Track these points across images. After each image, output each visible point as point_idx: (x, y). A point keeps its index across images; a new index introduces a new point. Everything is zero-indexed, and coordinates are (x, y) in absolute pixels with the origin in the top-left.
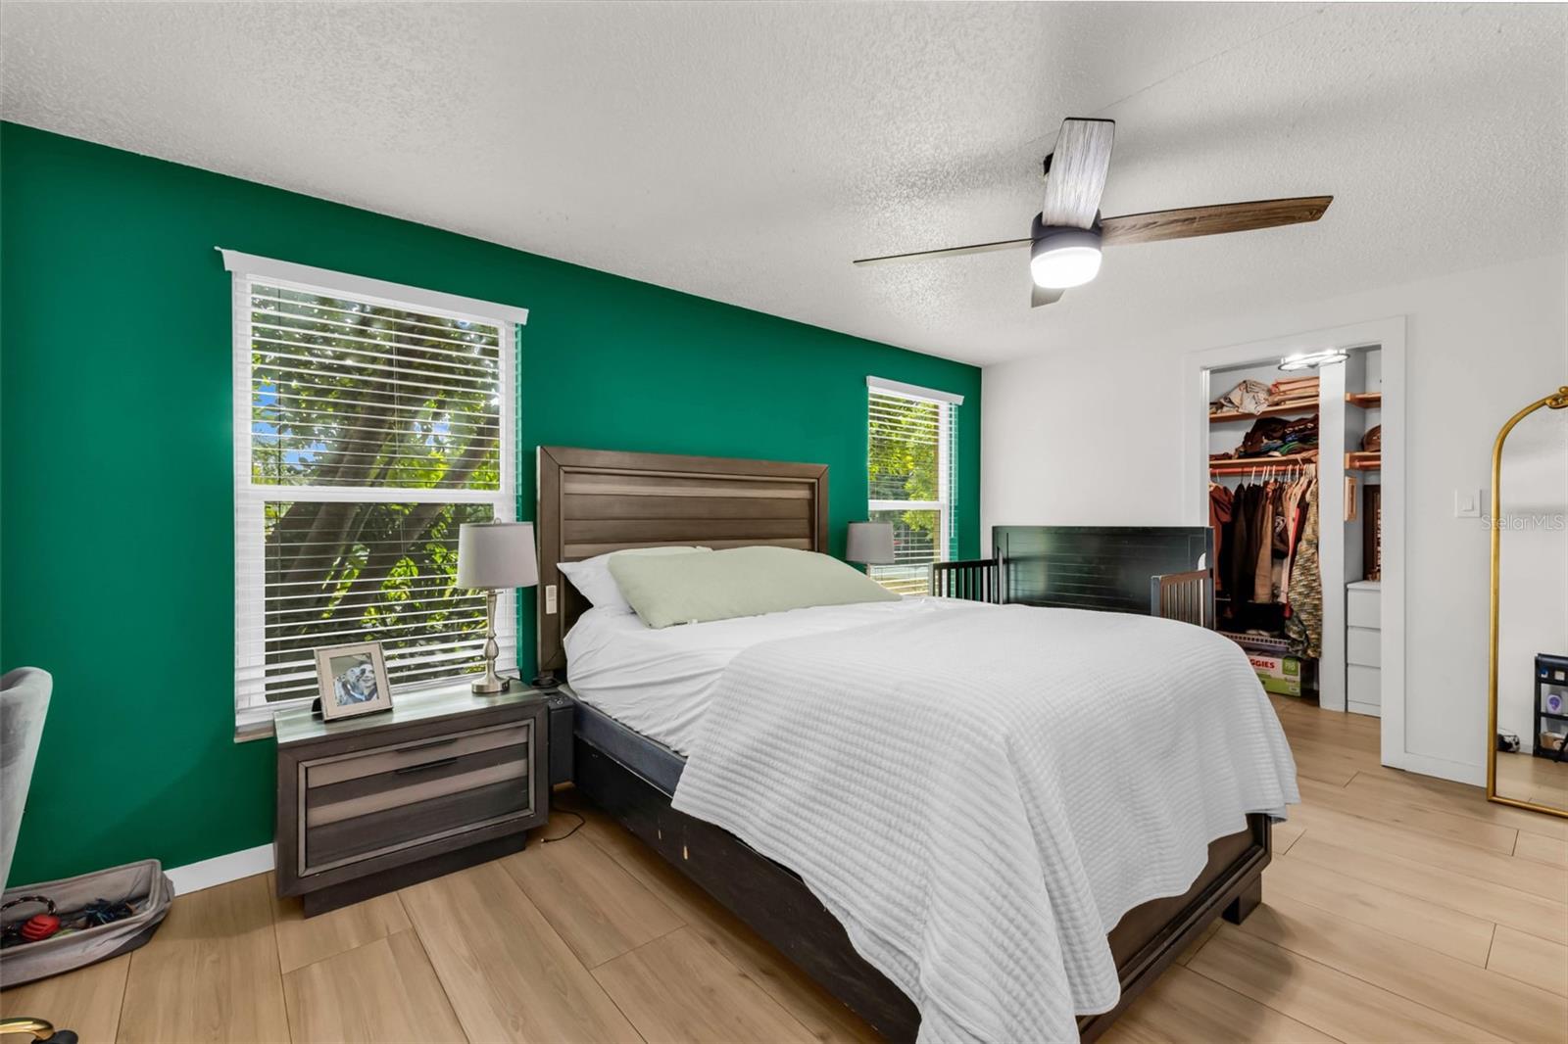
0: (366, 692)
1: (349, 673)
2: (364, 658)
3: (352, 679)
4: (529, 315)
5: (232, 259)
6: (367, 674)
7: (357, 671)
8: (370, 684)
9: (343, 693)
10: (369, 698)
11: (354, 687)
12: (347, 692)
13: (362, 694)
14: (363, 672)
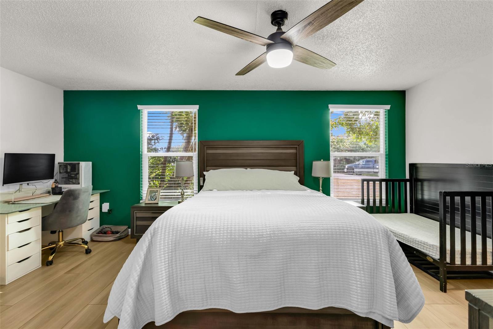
0: (154, 199)
1: (153, 194)
2: (156, 191)
3: (153, 196)
4: (199, 107)
5: (139, 107)
6: (156, 195)
7: (154, 194)
8: (156, 197)
9: (150, 198)
10: (154, 200)
11: (152, 197)
12: (151, 198)
13: (153, 199)
14: (155, 194)
